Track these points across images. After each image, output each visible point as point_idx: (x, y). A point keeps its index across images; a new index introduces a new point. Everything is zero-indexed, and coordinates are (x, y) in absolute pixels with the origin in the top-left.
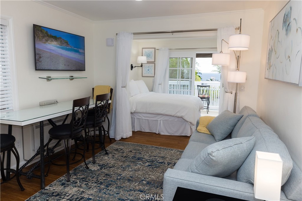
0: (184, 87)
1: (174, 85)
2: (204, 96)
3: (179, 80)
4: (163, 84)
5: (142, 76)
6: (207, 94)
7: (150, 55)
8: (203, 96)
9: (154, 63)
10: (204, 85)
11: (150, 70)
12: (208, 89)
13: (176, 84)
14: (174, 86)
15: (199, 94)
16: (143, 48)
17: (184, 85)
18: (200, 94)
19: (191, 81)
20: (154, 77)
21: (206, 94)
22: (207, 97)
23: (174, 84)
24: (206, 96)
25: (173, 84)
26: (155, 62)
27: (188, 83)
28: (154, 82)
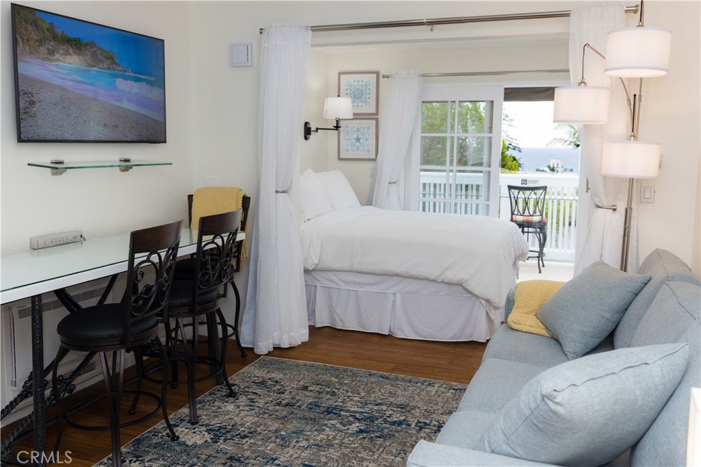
0: (467, 190)
1: (435, 185)
2: (530, 218)
3: (451, 171)
4: (402, 183)
5: (340, 159)
6: (538, 213)
7: (362, 93)
8: (525, 218)
9: (374, 116)
10: (529, 185)
11: (361, 141)
12: (542, 197)
13: (443, 181)
14: (438, 187)
15: (512, 214)
16: (340, 74)
17: (467, 186)
18: (516, 213)
19: (489, 172)
20: (375, 160)
21: (535, 212)
22: (539, 222)
23: (437, 182)
24: (536, 219)
25: (432, 181)
26: (377, 113)
27: (480, 177)
28: (374, 176)
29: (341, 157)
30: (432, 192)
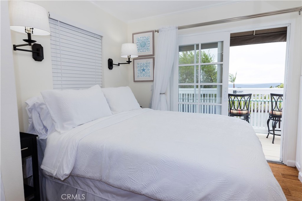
0: (204, 96)
1: (188, 95)
2: (241, 112)
3: (197, 87)
4: (168, 93)
5: (135, 81)
6: (245, 109)
7: (145, 44)
8: (238, 112)
9: (152, 56)
10: (237, 94)
11: (145, 71)
12: (248, 100)
13: (192, 93)
14: (190, 95)
15: (231, 109)
16: (133, 34)
18: (233, 108)
20: (153, 81)
21: (244, 108)
22: (246, 114)
23: (189, 93)
24: (244, 112)
25: (187, 93)
26: (153, 55)
28: (152, 90)
29: (135, 80)
30: (187, 98)
